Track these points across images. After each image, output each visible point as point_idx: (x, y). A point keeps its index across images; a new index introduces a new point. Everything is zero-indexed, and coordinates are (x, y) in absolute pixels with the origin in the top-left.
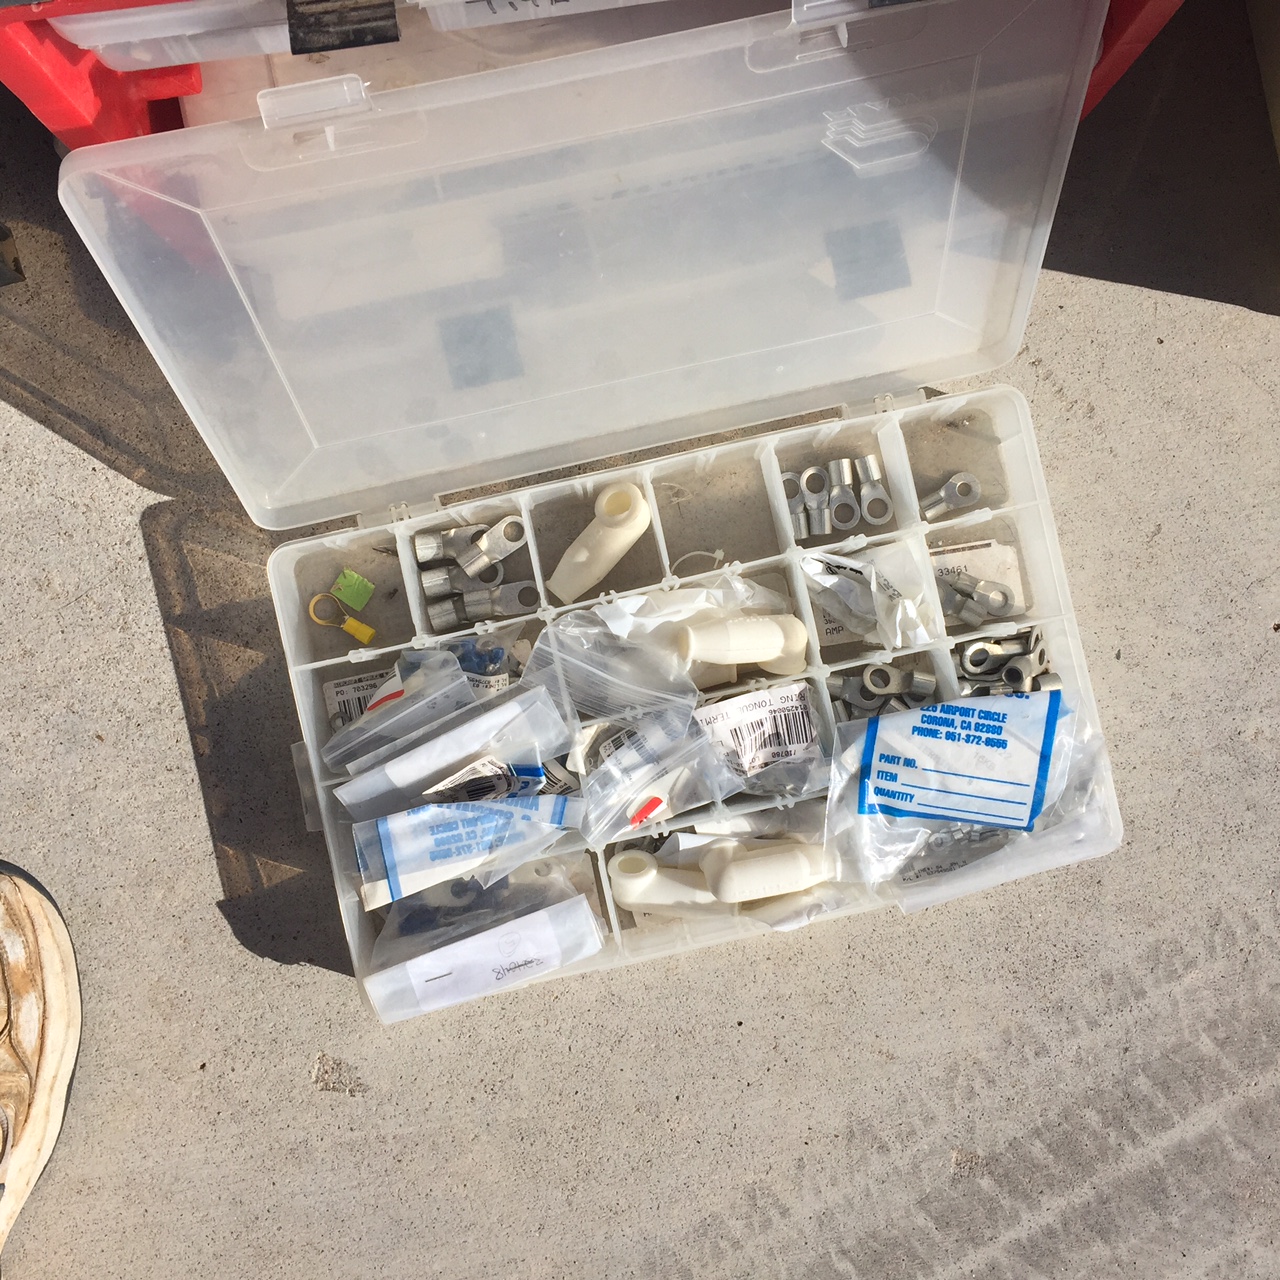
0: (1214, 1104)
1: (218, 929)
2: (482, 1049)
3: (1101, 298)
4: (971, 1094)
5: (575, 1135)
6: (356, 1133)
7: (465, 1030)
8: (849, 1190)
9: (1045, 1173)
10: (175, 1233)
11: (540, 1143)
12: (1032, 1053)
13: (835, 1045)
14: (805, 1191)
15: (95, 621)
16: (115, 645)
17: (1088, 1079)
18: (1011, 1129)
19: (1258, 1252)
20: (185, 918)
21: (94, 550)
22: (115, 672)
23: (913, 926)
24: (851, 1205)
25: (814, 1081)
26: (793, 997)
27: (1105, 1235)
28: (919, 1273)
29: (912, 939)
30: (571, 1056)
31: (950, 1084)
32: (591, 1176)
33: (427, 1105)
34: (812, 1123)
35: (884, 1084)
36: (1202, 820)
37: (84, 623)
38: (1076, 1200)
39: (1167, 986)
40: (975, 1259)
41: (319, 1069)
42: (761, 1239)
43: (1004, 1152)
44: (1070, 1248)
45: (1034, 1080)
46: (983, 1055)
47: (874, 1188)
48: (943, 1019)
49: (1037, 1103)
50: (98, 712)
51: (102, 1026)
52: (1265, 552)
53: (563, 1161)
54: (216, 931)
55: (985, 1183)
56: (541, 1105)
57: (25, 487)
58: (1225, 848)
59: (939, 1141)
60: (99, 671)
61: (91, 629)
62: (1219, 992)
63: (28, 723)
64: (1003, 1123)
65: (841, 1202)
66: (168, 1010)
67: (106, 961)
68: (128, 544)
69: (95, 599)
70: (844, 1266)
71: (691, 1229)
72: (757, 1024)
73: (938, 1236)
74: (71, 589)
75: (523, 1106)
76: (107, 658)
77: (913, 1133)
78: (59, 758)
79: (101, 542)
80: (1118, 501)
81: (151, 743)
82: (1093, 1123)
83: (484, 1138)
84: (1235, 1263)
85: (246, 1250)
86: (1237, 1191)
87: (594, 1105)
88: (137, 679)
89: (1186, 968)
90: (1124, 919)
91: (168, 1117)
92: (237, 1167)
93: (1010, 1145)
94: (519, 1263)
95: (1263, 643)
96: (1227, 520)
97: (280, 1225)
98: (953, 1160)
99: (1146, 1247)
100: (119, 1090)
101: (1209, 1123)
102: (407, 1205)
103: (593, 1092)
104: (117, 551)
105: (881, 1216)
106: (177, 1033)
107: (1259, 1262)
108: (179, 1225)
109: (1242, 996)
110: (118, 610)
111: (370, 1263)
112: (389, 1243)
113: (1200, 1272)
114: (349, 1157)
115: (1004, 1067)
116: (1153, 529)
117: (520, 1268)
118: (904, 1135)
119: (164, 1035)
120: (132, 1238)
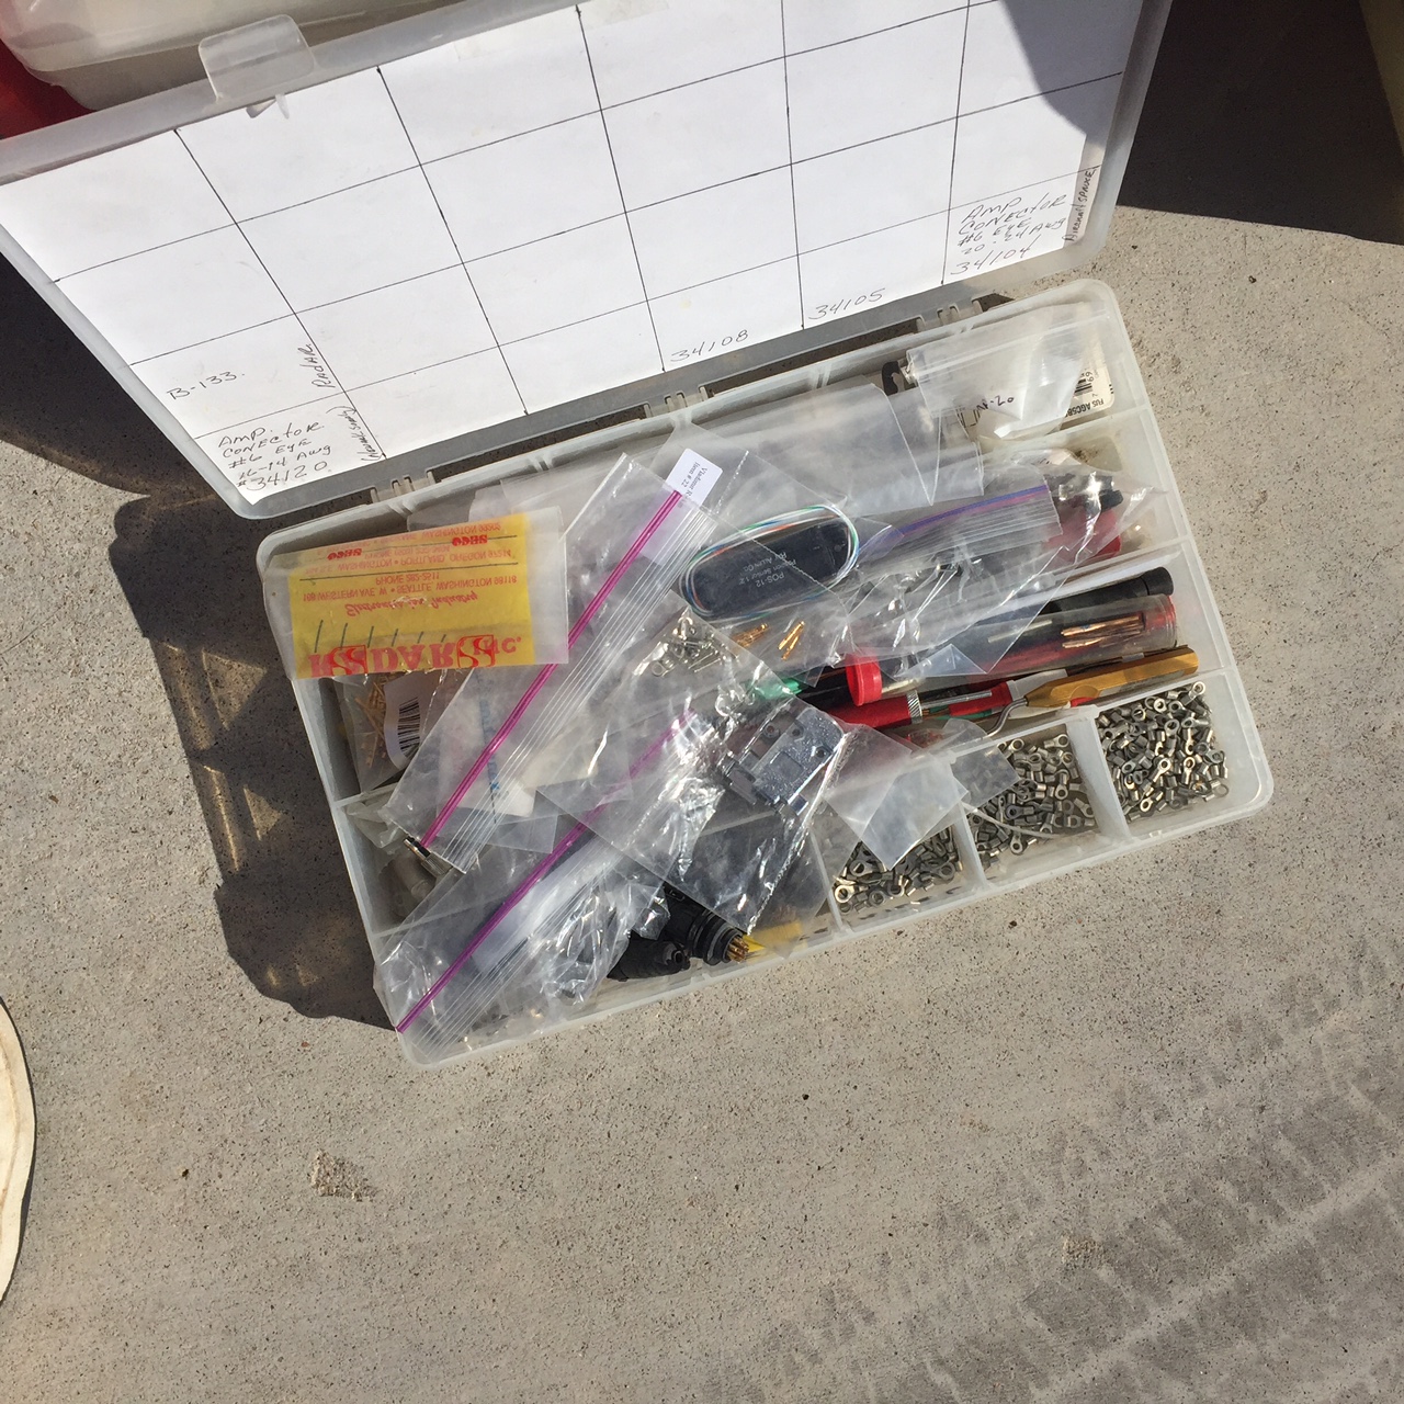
0: (1371, 1168)
1: (197, 1012)
2: (507, 1141)
3: (1181, 234)
4: (1081, 1169)
5: (619, 1237)
6: (365, 1244)
7: (486, 1118)
8: (944, 1288)
9: (1173, 1258)
10: (161, 1370)
11: (579, 1247)
12: (1151, 1117)
13: (918, 1117)
14: (891, 1291)
15: (44, 665)
16: (67, 692)
17: (1220, 1145)
18: (1131, 1208)
20: (158, 1002)
21: (39, 585)
22: (68, 723)
23: (1002, 973)
24: (946, 1305)
25: (896, 1161)
26: (866, 1063)
27: (1247, 1329)
28: (1031, 1383)
29: (1001, 989)
30: (611, 1143)
31: (1056, 1157)
32: (640, 1284)
33: (446, 1207)
34: (897, 1210)
35: (978, 1160)
36: (1336, 833)
37: (31, 668)
38: (1212, 1290)
39: (1306, 1030)
40: (1097, 1365)
41: (319, 1171)
42: (843, 1349)
43: (1124, 1236)
44: (1209, 1347)
45: (1155, 1149)
46: (1092, 1122)
47: (972, 1286)
48: (1043, 1080)
49: (1161, 1176)
50: (51, 769)
51: (68, 1131)
52: (1391, 517)
53: (607, 1267)
54: (194, 1016)
55: (1104, 1273)
56: (578, 1202)
58: (1365, 865)
59: (1047, 1226)
60: (50, 721)
61: (39, 675)
62: (1371, 1036)
64: (1121, 1201)
65: (936, 1303)
66: (143, 1110)
67: (70, 1056)
68: (77, 575)
69: (42, 639)
70: (941, 1378)
71: (760, 1341)
72: (826, 1096)
73: (1052, 1339)
74: (15, 629)
75: (557, 1204)
76: (58, 707)
77: (1016, 1217)
79: (47, 574)
80: (1215, 467)
81: (112, 803)
82: (1229, 1198)
83: (514, 1244)
85: (243, 1386)
87: (640, 1199)
88: (93, 729)
89: (1327, 1009)
90: (1250, 954)
91: (148, 1234)
92: (229, 1289)
93: (1131, 1227)
94: (562, 1390)
95: (1396, 622)
96: (1344, 482)
97: (281, 1355)
98: (1065, 1247)
99: (1299, 1342)
100: (91, 1205)
101: (1367, 1192)
102: (428, 1326)
103: (638, 1184)
104: (65, 583)
105: (983, 1318)
106: (154, 1136)
108: (165, 1359)
109: (1396, 1039)
110: (68, 651)
111: (388, 1395)
112: (408, 1372)
113: (1365, 1370)
114: (358, 1272)
115: (1118, 1134)
116: (1258, 497)
117: (563, 1395)
118: (1005, 1222)
119: (139, 1138)
120: (112, 1376)
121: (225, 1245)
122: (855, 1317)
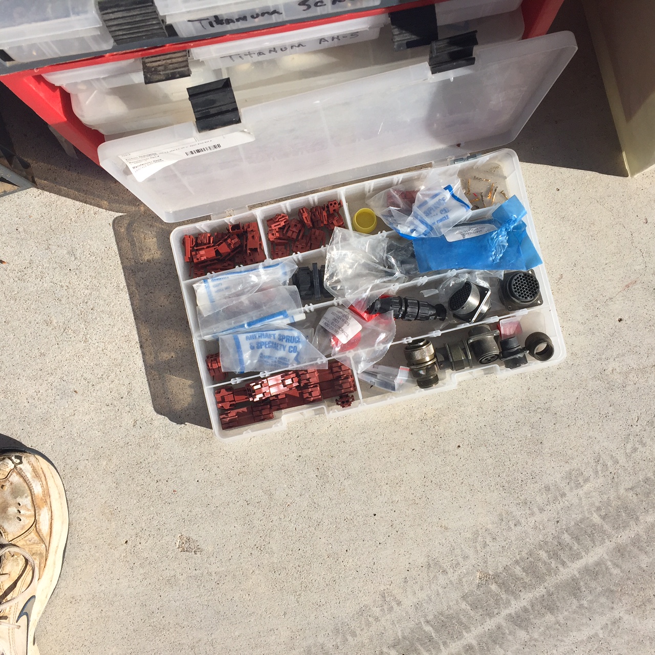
0: (601, 547)
1: (132, 478)
2: (254, 531)
3: (529, 171)
4: (485, 545)
5: (299, 570)
6: (198, 571)
7: (247, 522)
8: (429, 592)
9: (522, 581)
10: (115, 621)
11: (283, 574)
12: (513, 525)
13: (420, 523)
14: (408, 593)
15: (73, 338)
16: (82, 349)
17: (541, 536)
18: (504, 561)
19: (626, 617)
20: (116, 474)
21: (71, 307)
22: (82, 362)
23: (454, 466)
24: (430, 599)
25: (410, 541)
26: (399, 501)
27: (551, 610)
28: (464, 631)
29: (454, 473)
30: (297, 532)
31: (475, 540)
32: (308, 589)
33: (230, 557)
34: (411, 561)
35: (444, 541)
36: (589, 412)
37: (68, 340)
38: (537, 594)
39: (576, 491)
40: (490, 624)
41: (180, 542)
42: (388, 617)
43: (502, 572)
44: (535, 618)
45: (514, 538)
46: (490, 526)
47: (441, 591)
48: (471, 510)
49: (517, 548)
50: (75, 380)
51: (80, 525)
52: (612, 285)
53: (294, 582)
54: (131, 479)
55: (494, 587)
56: (283, 556)
57: (39, 279)
58: (600, 424)
59: (471, 568)
60: (75, 361)
61: (70, 342)
62: (601, 493)
63: (44, 386)
64: (500, 558)
65: (426, 598)
66: (110, 516)
67: (81, 494)
68: (87, 303)
69: (72, 328)
70: (428, 628)
71: (355, 612)
72: (383, 515)
73: (472, 613)
74: (61, 324)
75: (275, 557)
76: (78, 355)
77: (458, 564)
78: (58, 402)
79: (74, 302)
81: (99, 393)
82: (544, 557)
83: (257, 572)
84: (615, 623)
85: (148, 628)
86: (614, 588)
87: (308, 555)
88: (92, 364)
89: (584, 482)
90: (554, 460)
91: (111, 566)
92: (143, 589)
93: (505, 568)
94: (275, 631)
95: (614, 328)
96: (594, 271)
97: (164, 615)
98: (478, 576)
99: (571, 616)
100: (88, 554)
101: (599, 556)
102: (222, 604)
103: (307, 549)
104: (81, 306)
105: (445, 604)
106: (114, 527)
107: (627, 622)
108: (117, 616)
109: (612, 494)
110: (83, 333)
111: (206, 633)
112: (214, 623)
113: (598, 627)
114: (195, 582)
115: (500, 531)
116: (559, 277)
117: (276, 633)
118: (454, 565)
119: (108, 528)
120: (96, 623)
121: (142, 571)
122: (394, 604)
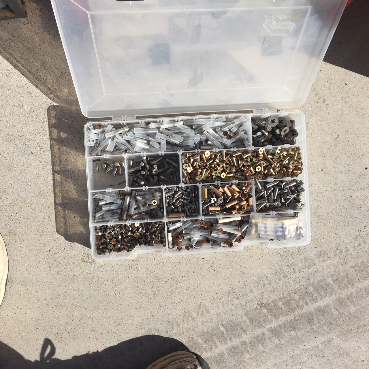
0: (330, 297)
1: (59, 212)
3: (332, 70)
4: (264, 286)
5: (153, 283)
6: (91, 275)
8: (227, 308)
9: (281, 310)
10: (35, 297)
11: (142, 285)
12: (282, 277)
13: (229, 268)
14: (214, 307)
15: (35, 119)
16: (40, 127)
17: (297, 286)
18: (273, 297)
19: (335, 339)
20: (50, 208)
21: (37, 99)
22: (39, 135)
24: (227, 312)
25: (221, 277)
26: (219, 253)
27: (294, 329)
28: (243, 333)
30: (155, 261)
31: (259, 282)
32: (156, 295)
33: (112, 269)
34: (219, 289)
35: (241, 280)
36: (338, 219)
37: (32, 119)
38: (288, 319)
39: (322, 263)
40: (258, 332)
41: (83, 256)
42: (200, 319)
43: (271, 303)
44: (285, 331)
45: (282, 284)
46: (269, 276)
47: (233, 308)
48: (259, 264)
49: (282, 290)
50: (33, 146)
51: (22, 235)
52: (366, 147)
53: (148, 290)
55: (264, 311)
56: (144, 274)
57: (19, 78)
58: (343, 227)
59: (253, 298)
60: (34, 134)
61: (33, 122)
62: (336, 267)
63: (12, 146)
64: (272, 295)
65: (224, 311)
66: (42, 233)
67: (25, 217)
69: (36, 113)
70: (222, 329)
71: (181, 313)
72: (208, 259)
73: (249, 324)
74: (29, 109)
75: (139, 273)
76: (37, 130)
77: (247, 294)
78: (20, 157)
79: (40, 97)
80: (328, 127)
82: (296, 298)
83: (127, 281)
84: (329, 341)
85: (55, 304)
86: (333, 322)
87: (159, 276)
88: (45, 138)
89: (327, 259)
90: (313, 243)
91: (38, 264)
92: (55, 280)
93: (273, 301)
95: (362, 172)
96: (357, 137)
97: (65, 298)
98: (257, 303)
99: (305, 334)
100: (24, 254)
101: (328, 302)
102: (103, 297)
103: (159, 272)
104: (44, 100)
105: (234, 316)
106: (43, 240)
107: (336, 342)
108: (36, 294)
109: (342, 269)
110: (42, 117)
111: (90, 312)
112: (96, 307)
113: (319, 343)
114: (88, 281)
115: (274, 280)
116: (337, 136)
117: (132, 318)
118: (244, 295)
119: (39, 240)
120: (22, 296)
121: (56, 269)
122: (205, 312)
